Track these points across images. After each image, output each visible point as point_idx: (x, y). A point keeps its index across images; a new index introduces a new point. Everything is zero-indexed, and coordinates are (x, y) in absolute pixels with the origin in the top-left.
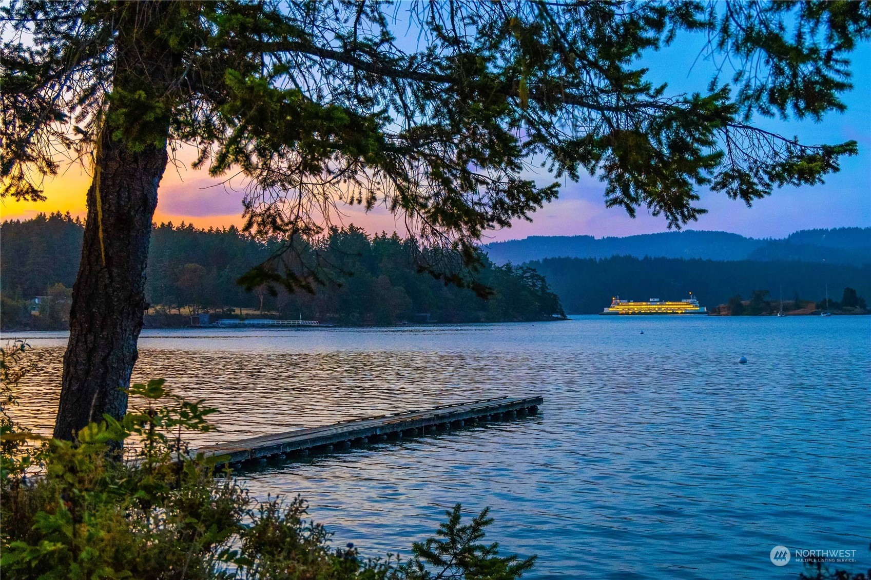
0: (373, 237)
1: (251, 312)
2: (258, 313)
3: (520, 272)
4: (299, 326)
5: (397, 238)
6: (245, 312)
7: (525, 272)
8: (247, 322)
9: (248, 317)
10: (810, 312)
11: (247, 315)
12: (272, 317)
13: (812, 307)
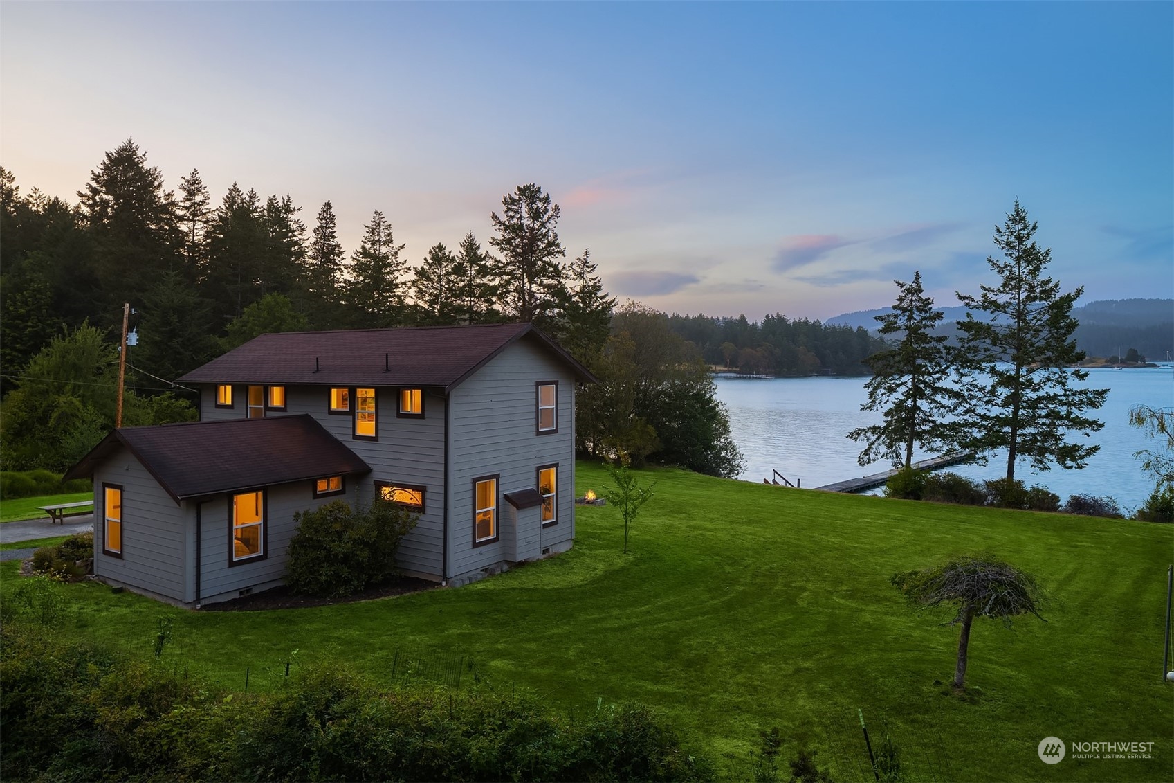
0: (792, 321)
1: (722, 368)
2: (726, 369)
3: (890, 342)
4: (753, 378)
5: (808, 321)
6: (718, 368)
7: (893, 342)
8: (720, 375)
9: (720, 371)
10: (1100, 365)
11: (720, 370)
12: (734, 372)
13: (1102, 362)
